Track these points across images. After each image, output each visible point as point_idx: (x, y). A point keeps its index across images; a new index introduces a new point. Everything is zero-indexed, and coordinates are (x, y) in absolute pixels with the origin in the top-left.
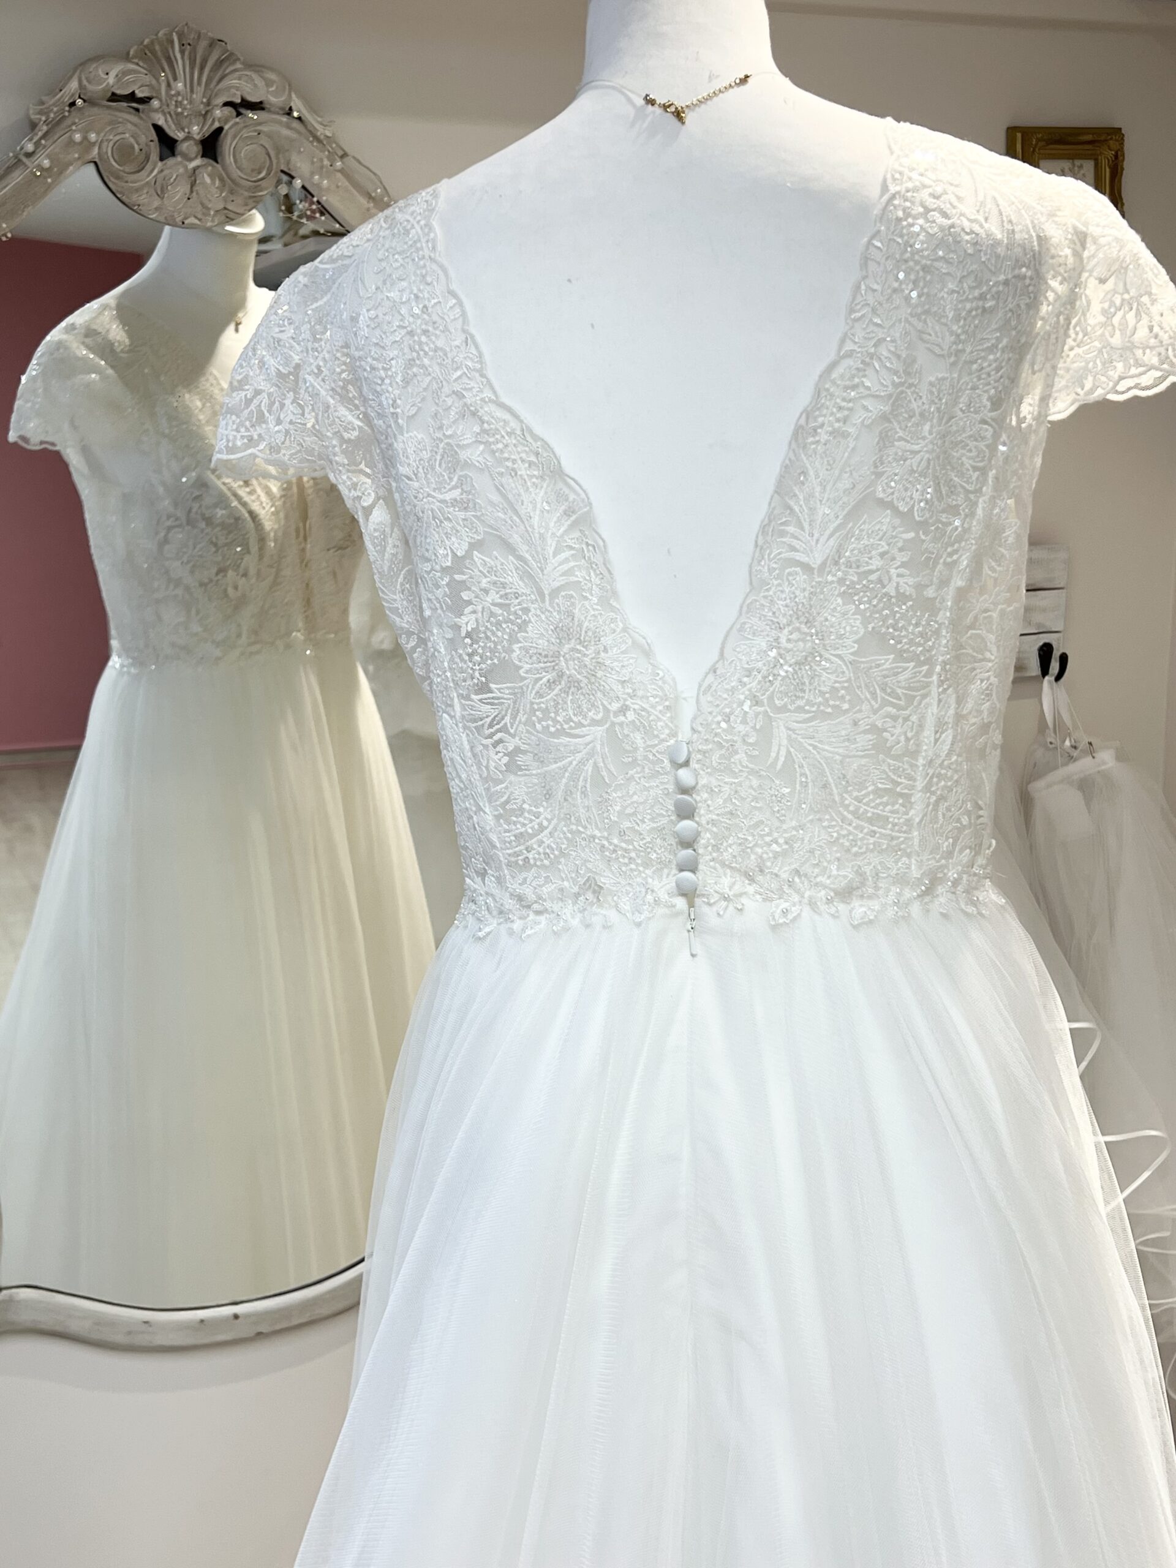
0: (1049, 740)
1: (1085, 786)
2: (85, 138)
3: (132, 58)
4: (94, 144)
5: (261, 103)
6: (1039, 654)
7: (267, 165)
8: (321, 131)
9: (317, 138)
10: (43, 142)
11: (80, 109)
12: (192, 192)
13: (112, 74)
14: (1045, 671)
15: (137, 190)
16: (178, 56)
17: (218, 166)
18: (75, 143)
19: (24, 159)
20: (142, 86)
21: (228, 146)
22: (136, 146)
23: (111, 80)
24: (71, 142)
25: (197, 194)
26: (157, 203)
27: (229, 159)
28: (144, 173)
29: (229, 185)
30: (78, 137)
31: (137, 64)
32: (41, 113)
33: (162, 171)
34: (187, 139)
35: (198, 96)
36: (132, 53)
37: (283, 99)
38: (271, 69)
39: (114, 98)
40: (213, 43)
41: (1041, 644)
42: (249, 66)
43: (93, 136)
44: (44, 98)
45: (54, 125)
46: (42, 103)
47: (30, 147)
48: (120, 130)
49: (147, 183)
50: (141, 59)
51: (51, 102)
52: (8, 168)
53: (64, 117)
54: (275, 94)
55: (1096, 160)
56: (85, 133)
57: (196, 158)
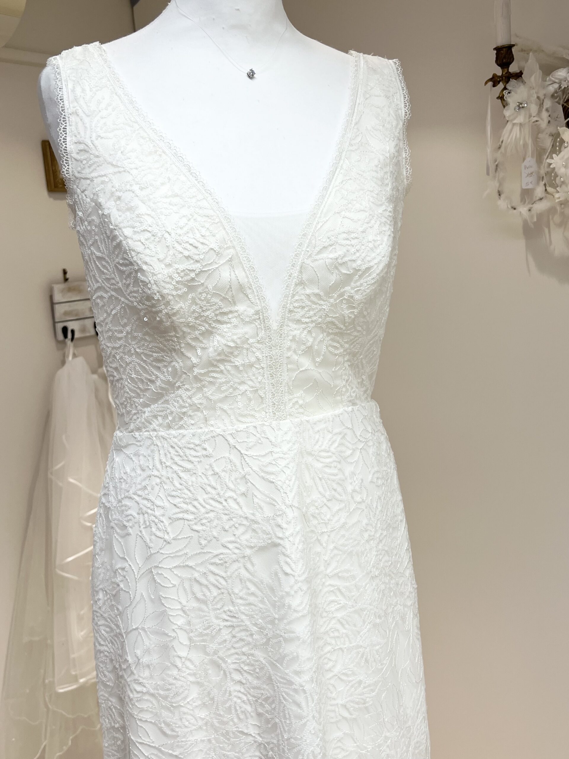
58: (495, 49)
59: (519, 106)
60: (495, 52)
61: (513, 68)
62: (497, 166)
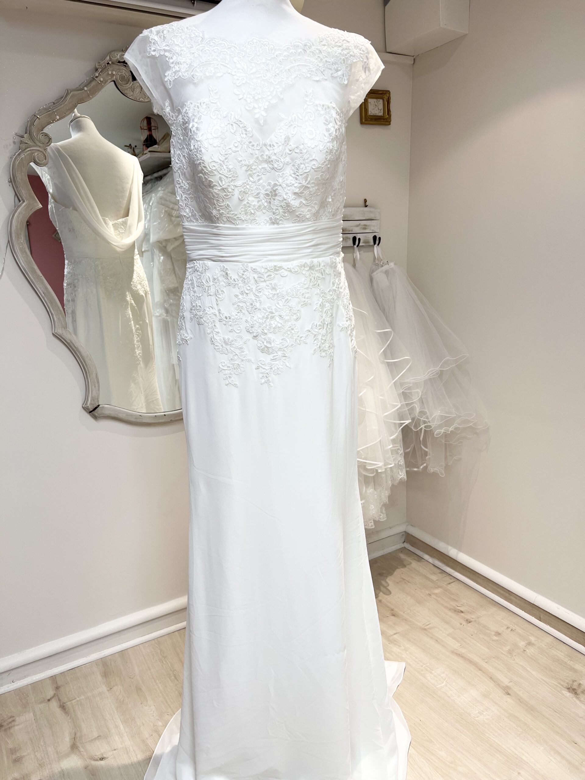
0: (376, 262)
1: (387, 273)
2: (112, 73)
4: (114, 75)
6: (373, 239)
10: (100, 73)
11: (110, 65)
12: (141, 91)
13: (119, 55)
14: (375, 243)
15: (127, 89)
19: (95, 78)
22: (126, 77)
23: (118, 57)
24: (108, 74)
26: (132, 93)
28: (128, 84)
30: (110, 72)
32: (99, 66)
33: (133, 84)
39: (119, 62)
41: (373, 235)
43: (114, 73)
44: (100, 61)
45: (103, 69)
46: (99, 63)
47: (97, 75)
48: (121, 72)
49: (129, 88)
51: (103, 62)
52: (91, 80)
53: (106, 67)
55: (383, 99)
56: (112, 71)
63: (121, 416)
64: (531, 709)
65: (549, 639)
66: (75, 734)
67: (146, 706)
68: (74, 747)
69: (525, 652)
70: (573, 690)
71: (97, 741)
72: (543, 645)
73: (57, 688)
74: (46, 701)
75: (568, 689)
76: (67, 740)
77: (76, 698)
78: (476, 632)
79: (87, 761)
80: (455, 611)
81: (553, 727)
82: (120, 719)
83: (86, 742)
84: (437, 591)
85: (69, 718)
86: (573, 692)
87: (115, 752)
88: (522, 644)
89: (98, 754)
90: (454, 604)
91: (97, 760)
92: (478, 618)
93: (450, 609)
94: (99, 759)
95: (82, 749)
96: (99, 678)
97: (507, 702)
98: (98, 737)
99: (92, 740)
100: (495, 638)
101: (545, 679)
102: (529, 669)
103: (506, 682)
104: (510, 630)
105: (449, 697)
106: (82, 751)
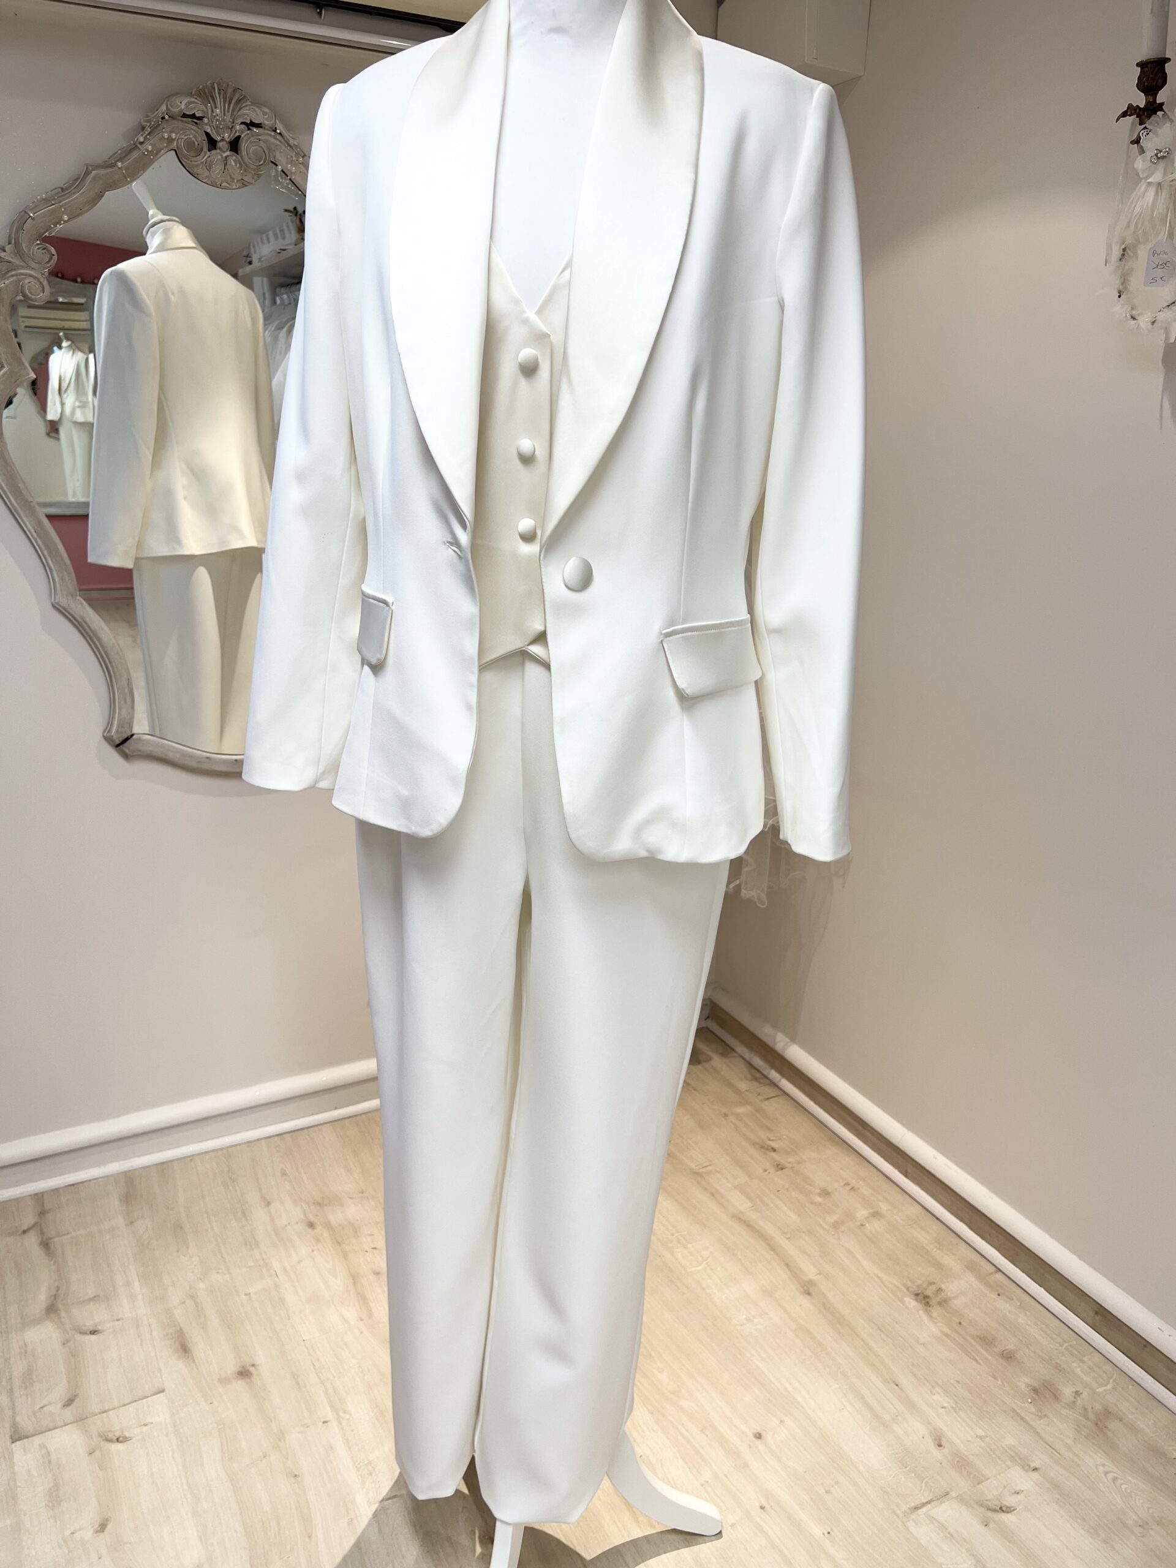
2: (170, 137)
3: (195, 95)
4: (174, 140)
5: (261, 124)
7: (264, 157)
8: (291, 142)
9: (291, 147)
10: (148, 137)
11: (167, 120)
12: (225, 169)
13: (184, 103)
15: (197, 166)
16: (218, 96)
17: (239, 156)
18: (165, 139)
19: (139, 146)
20: (198, 110)
21: (243, 145)
22: (196, 143)
23: (183, 106)
24: (163, 138)
25: (228, 170)
26: (207, 173)
27: (244, 153)
28: (200, 157)
29: (244, 167)
30: (166, 136)
31: (196, 99)
32: (147, 121)
33: (209, 157)
34: (223, 140)
35: (228, 118)
36: (193, 92)
37: (272, 122)
38: (265, 106)
39: (185, 116)
40: (236, 90)
42: (254, 103)
43: (174, 136)
44: (149, 114)
45: (154, 128)
47: (142, 139)
48: (187, 134)
49: (202, 163)
50: (200, 97)
51: (153, 116)
52: (131, 149)
53: (159, 125)
54: (267, 119)
56: (170, 134)
57: (227, 150)
58: (1138, 65)
59: (1156, 155)
60: (1139, 69)
61: (1161, 97)
62: (1124, 250)
63: (172, 756)
64: (836, 1320)
65: (912, 1210)
66: (58, 1289)
67: (184, 1256)
68: (52, 1309)
69: (862, 1228)
70: (924, 1298)
71: (92, 1303)
72: (898, 1219)
73: (41, 1213)
74: (20, 1232)
75: (917, 1295)
76: (42, 1297)
77: (68, 1234)
78: (786, 1187)
79: (68, 1334)
80: (762, 1147)
81: (867, 1353)
82: (137, 1274)
83: (73, 1304)
84: (740, 1110)
85: (52, 1262)
86: (923, 1302)
87: (117, 1323)
88: (862, 1213)
89: (89, 1324)
90: (763, 1135)
91: (85, 1333)
92: (799, 1163)
93: (754, 1144)
94: (88, 1332)
95: (63, 1314)
96: (116, 1203)
97: (800, 1306)
98: (95, 1297)
99: (83, 1301)
100: (819, 1199)
101: (880, 1274)
102: (858, 1256)
103: (810, 1271)
104: (848, 1188)
105: (703, 1289)
106: (64, 1317)
